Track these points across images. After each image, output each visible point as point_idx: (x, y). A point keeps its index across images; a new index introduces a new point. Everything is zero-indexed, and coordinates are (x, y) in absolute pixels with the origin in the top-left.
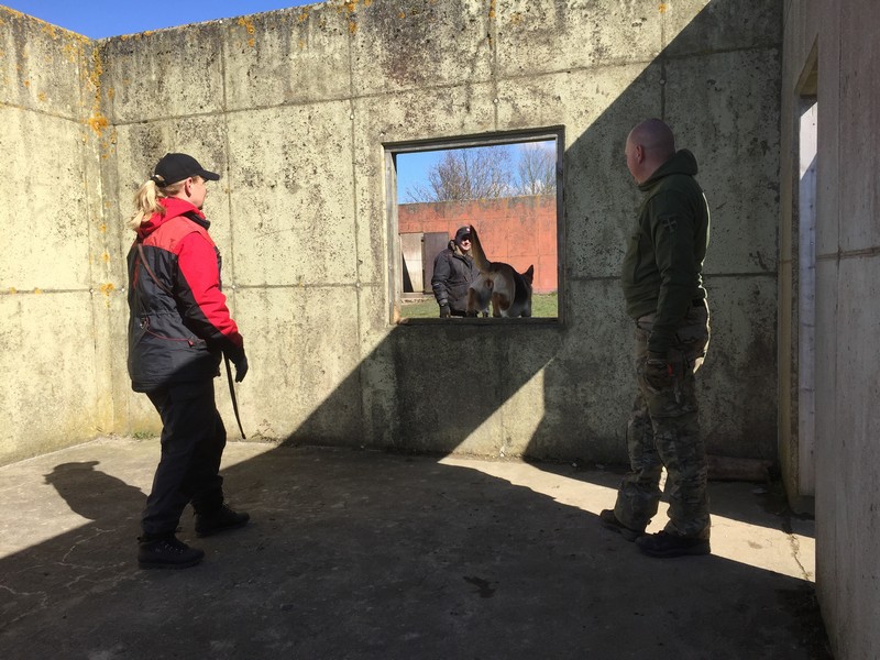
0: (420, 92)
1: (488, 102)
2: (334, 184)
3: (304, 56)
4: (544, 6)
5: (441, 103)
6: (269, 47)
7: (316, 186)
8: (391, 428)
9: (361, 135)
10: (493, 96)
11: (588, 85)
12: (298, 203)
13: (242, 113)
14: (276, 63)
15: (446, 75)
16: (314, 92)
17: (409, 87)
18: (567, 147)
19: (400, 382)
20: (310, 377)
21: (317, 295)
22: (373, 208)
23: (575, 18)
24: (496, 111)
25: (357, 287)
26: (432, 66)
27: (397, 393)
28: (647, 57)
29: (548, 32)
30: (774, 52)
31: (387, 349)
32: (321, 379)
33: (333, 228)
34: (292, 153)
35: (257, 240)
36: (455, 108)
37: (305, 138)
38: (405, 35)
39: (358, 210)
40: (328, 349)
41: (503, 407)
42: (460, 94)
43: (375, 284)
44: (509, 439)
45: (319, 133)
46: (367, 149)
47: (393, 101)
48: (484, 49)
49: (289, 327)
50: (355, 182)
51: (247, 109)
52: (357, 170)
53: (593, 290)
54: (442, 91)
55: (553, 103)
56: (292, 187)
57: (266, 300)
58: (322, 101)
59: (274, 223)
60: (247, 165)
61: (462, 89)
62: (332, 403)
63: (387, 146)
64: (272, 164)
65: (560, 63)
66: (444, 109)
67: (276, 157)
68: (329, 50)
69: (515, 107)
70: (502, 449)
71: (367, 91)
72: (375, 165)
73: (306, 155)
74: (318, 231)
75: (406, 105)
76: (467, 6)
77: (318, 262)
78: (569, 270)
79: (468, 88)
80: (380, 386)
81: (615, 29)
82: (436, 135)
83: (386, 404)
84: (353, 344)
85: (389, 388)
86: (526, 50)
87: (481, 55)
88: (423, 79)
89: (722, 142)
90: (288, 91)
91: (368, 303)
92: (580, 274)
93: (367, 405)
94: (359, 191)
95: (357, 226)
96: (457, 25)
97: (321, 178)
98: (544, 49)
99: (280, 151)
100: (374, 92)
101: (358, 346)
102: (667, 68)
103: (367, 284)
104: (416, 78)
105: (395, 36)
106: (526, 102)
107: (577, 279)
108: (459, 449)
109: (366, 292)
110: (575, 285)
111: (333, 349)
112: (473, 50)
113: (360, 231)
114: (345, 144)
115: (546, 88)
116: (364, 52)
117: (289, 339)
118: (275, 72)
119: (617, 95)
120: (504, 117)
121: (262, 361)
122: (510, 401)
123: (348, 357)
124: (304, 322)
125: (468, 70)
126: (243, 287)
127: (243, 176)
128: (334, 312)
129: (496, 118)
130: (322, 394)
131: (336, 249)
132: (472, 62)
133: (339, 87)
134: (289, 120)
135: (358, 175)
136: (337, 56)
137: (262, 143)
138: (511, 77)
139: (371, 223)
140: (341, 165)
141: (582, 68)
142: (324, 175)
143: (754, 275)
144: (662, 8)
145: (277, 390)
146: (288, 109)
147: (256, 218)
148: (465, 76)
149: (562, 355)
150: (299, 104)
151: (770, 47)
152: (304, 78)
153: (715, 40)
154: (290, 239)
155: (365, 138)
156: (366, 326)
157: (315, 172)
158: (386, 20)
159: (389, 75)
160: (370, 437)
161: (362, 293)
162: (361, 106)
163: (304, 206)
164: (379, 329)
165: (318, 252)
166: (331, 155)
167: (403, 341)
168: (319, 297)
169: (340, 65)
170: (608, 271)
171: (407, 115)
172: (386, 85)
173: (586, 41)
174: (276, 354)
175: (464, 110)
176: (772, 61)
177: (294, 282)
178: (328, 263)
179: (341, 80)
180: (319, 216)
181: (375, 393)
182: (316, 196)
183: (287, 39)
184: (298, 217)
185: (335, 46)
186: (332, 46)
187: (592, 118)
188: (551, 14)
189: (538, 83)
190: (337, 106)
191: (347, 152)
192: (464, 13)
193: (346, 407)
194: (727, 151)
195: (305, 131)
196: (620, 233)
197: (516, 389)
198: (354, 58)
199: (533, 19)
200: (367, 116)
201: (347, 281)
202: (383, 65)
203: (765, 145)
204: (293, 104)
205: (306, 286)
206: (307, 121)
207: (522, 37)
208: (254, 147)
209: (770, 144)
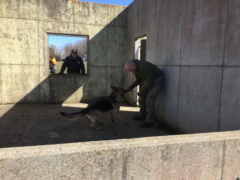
0: (57, 22)
1: (73, 28)
2: (33, 40)
3: (24, 7)
4: (85, 10)
5: (62, 26)
6: (13, 3)
7: (27, 40)
8: (48, 98)
9: (41, 30)
10: (74, 26)
11: (94, 28)
12: (22, 44)
13: (4, 18)
14: (15, 8)
15: (63, 20)
16: (27, 16)
17: (54, 21)
18: (90, 40)
19: (51, 88)
20: (25, 87)
21: (27, 67)
22: (44, 47)
23: (91, 14)
24: (75, 30)
25: (39, 66)
26: (60, 17)
27: (50, 90)
28: (105, 25)
29: (86, 16)
30: (125, 29)
31: (47, 80)
32: (29, 88)
33: (32, 51)
34: (20, 31)
35: (8, 52)
36: (65, 27)
37: (24, 28)
38: (53, 8)
39: (40, 47)
40: (31, 80)
41: (76, 92)
42: (66, 24)
43: (44, 65)
44: (77, 99)
45: (28, 27)
46: (42, 33)
47: (50, 23)
48: (72, 16)
49: (18, 75)
50: (39, 40)
51: (5, 18)
52: (39, 38)
53: (94, 69)
54: (62, 23)
55: (87, 30)
56: (20, 40)
57: (11, 68)
58: (29, 19)
59: (14, 48)
60: (5, 32)
61: (67, 24)
62: (32, 93)
63: (47, 33)
64: (13, 33)
65: (88, 23)
66: (63, 27)
67: (15, 31)
68: (32, 7)
69: (79, 30)
70: (75, 101)
71: (42, 19)
72: (45, 37)
73: (25, 32)
74: (28, 51)
75: (53, 24)
76: (68, 6)
77: (28, 59)
78: (90, 64)
79: (68, 24)
80: (45, 89)
81: (99, 18)
82: (61, 33)
83: (47, 93)
84: (38, 79)
85: (48, 89)
86: (81, 18)
87: (71, 17)
88: (57, 20)
89: (117, 43)
90: (19, 15)
91: (42, 69)
92: (92, 65)
93: (42, 94)
94: (40, 43)
95: (39, 51)
96: (66, 9)
97: (29, 38)
98: (85, 19)
99: (16, 30)
100: (45, 20)
101: (39, 80)
102: (108, 28)
103: (42, 65)
104: (55, 19)
105: (50, 8)
106: (81, 29)
107: (91, 66)
108: (65, 102)
109: (42, 67)
110: (91, 67)
111: (32, 80)
112: (70, 16)
113: (40, 52)
114: (36, 31)
115: (85, 27)
116: (42, 10)
117: (18, 78)
118: (15, 9)
119: (99, 31)
120: (76, 32)
121: (10, 84)
122: (77, 91)
123: (37, 82)
124: (23, 74)
125: (68, 20)
126: (3, 64)
127: (4, 35)
128: (32, 71)
129: (75, 31)
130: (28, 91)
131: (33, 56)
132: (69, 18)
133: (35, 17)
134: (19, 22)
135: (40, 39)
136: (34, 9)
137: (10, 27)
138: (78, 23)
139: (43, 51)
140: (35, 36)
141: (93, 24)
142: (30, 38)
143: (122, 67)
144: (108, 16)
145: (14, 91)
146: (19, 20)
147: (8, 46)
148: (68, 21)
149: (88, 81)
150: (22, 19)
151: (125, 28)
152: (24, 13)
153: (116, 24)
154: (19, 53)
155: (42, 30)
156: (41, 75)
157: (27, 37)
158: (48, 4)
159: (49, 17)
160: (42, 101)
161: (40, 67)
162: (41, 23)
163: (24, 45)
164: (45, 76)
165: (28, 57)
166: (32, 33)
167: (52, 78)
168: (28, 68)
169: (35, 12)
170: (97, 65)
171: (53, 27)
172: (48, 19)
173: (94, 19)
174: (14, 82)
175: (67, 28)
176: (125, 30)
177: (21, 64)
178: (30, 59)
179: (35, 16)
180: (28, 48)
181: (44, 90)
182: (27, 42)
183: (19, 2)
184: (21, 47)
185: (34, 7)
186: (33, 7)
187: (95, 35)
188: (87, 12)
189: (84, 26)
190: (34, 21)
191: (36, 33)
192: (68, 7)
193: (36, 94)
194: (118, 45)
195: (24, 26)
196: (99, 58)
197: (78, 88)
198: (39, 11)
199: (83, 12)
200: (42, 25)
201: (36, 64)
202: (47, 14)
203: (124, 45)
204: (21, 19)
205: (24, 65)
206: (25, 24)
207: (81, 15)
208: (8, 28)
209: (125, 44)
